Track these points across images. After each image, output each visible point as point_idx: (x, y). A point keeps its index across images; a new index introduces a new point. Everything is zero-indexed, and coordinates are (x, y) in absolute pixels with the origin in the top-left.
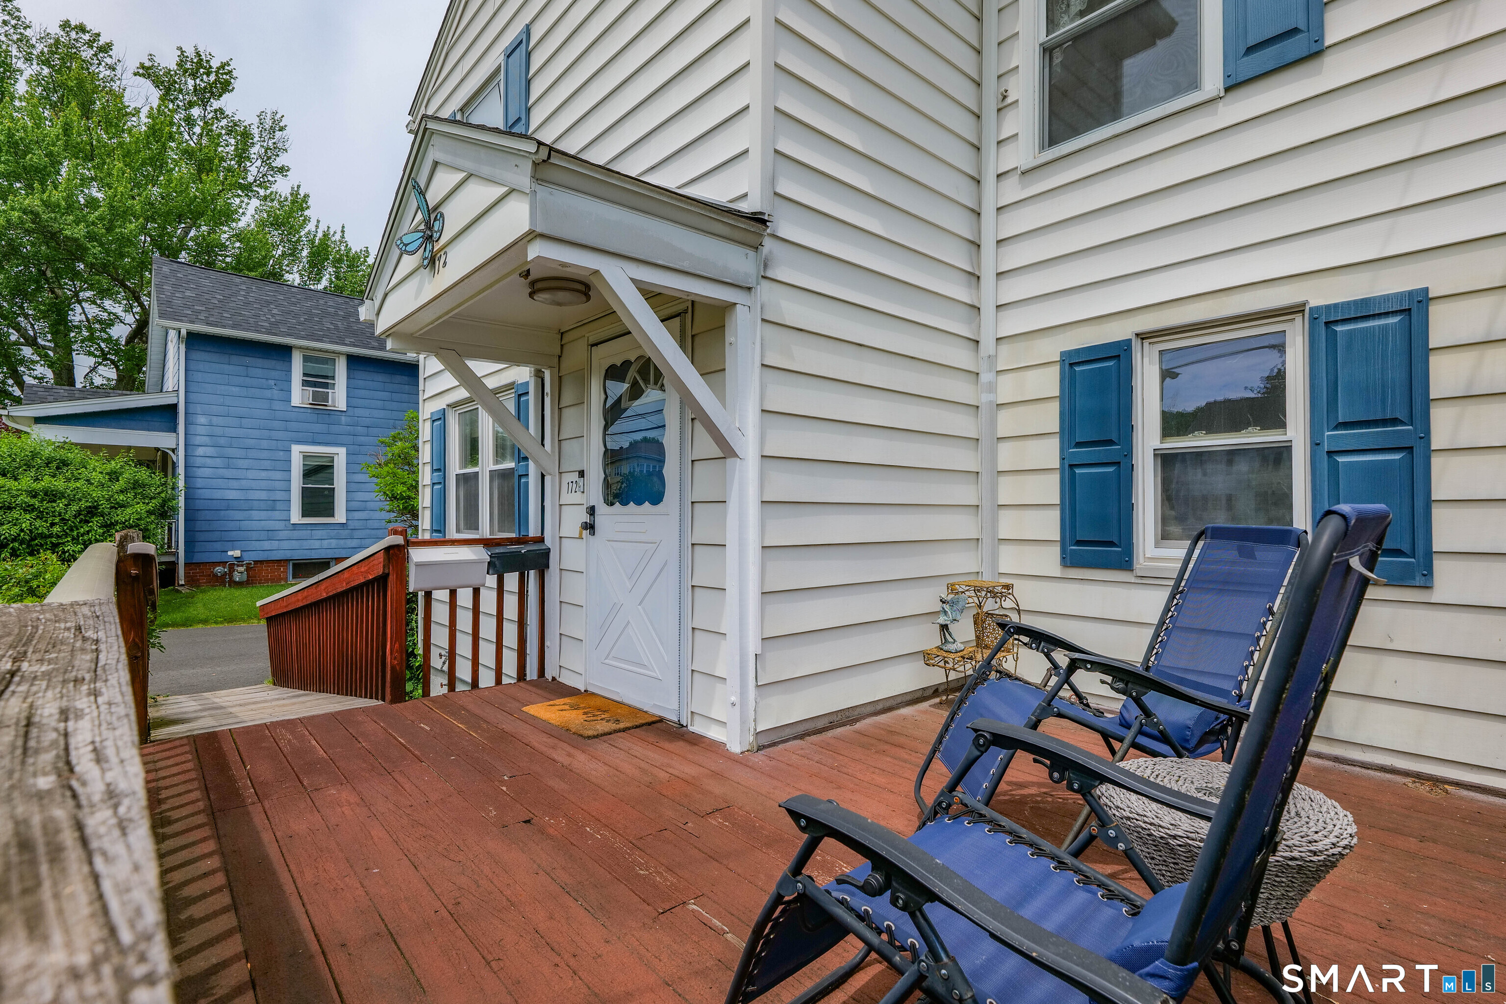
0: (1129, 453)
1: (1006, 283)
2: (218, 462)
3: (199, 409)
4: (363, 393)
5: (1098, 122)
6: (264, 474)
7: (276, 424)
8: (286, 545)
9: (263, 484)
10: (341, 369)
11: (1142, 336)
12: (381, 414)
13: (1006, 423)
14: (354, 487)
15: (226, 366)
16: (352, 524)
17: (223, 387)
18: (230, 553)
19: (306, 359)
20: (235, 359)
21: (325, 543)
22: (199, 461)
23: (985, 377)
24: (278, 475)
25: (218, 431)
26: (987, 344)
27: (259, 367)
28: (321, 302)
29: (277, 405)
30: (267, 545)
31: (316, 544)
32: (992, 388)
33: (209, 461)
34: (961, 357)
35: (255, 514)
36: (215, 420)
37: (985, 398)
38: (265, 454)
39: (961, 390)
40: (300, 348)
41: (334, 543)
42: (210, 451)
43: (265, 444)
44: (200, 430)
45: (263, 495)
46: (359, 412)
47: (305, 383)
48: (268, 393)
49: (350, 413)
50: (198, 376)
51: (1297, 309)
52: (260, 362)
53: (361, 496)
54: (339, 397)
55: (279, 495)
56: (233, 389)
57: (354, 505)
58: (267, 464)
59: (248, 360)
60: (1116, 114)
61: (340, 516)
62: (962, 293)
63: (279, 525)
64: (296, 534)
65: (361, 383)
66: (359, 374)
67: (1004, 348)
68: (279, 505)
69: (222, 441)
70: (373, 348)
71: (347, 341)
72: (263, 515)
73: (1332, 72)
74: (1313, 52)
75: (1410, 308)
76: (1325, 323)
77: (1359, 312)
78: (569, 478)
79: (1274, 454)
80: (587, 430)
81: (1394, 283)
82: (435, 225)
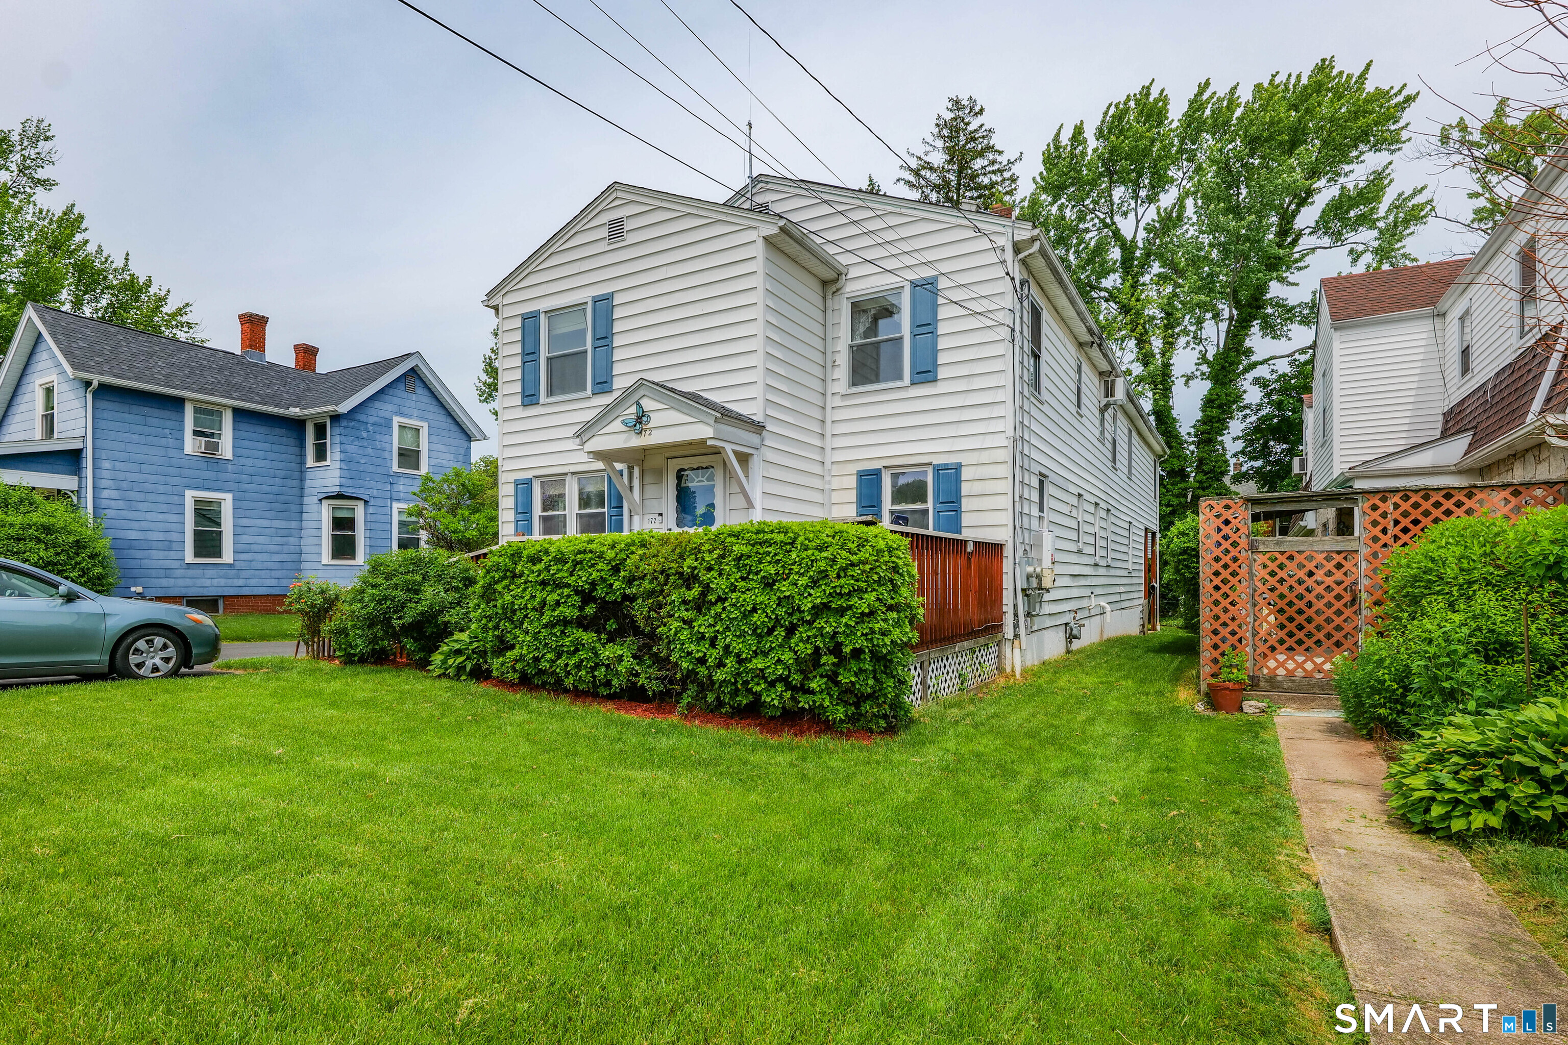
0: (880, 511)
1: (835, 439)
2: (121, 504)
3: (103, 454)
4: (246, 443)
5: (871, 382)
6: (161, 517)
7: (172, 471)
8: (181, 582)
9: (161, 526)
10: (228, 419)
11: (885, 467)
12: (262, 463)
13: (835, 498)
14: (240, 530)
15: (127, 416)
16: (238, 565)
17: (125, 435)
18: (133, 589)
19: (197, 410)
20: (135, 408)
21: (215, 582)
22: (104, 503)
23: (827, 478)
24: (173, 518)
25: (121, 476)
26: (828, 464)
27: (156, 417)
28: (192, 354)
29: (172, 453)
30: (164, 582)
31: (208, 583)
32: (830, 482)
33: (113, 504)
34: (817, 469)
35: (155, 554)
36: (119, 465)
37: (827, 487)
38: (162, 498)
39: (817, 483)
40: (192, 400)
41: (222, 582)
42: (114, 494)
43: (161, 489)
44: (105, 474)
45: (161, 536)
46: (243, 461)
47: (196, 433)
48: (163, 441)
49: (236, 462)
50: (102, 424)
51: (930, 464)
52: (156, 412)
53: (245, 539)
54: (226, 447)
55: (175, 537)
56: (134, 436)
57: (241, 547)
58: (164, 507)
59: (146, 410)
60: (877, 380)
61: (228, 557)
62: (817, 442)
63: (176, 564)
64: (191, 573)
65: (245, 434)
66: (244, 426)
67: (835, 466)
68: (175, 546)
69: (124, 485)
70: (257, 403)
71: (235, 395)
72: (161, 554)
73: (940, 388)
74: (935, 380)
75: (958, 467)
76: (938, 469)
77: (946, 467)
78: (650, 517)
79: (926, 512)
80: (664, 496)
81: (952, 459)
82: (644, 419)
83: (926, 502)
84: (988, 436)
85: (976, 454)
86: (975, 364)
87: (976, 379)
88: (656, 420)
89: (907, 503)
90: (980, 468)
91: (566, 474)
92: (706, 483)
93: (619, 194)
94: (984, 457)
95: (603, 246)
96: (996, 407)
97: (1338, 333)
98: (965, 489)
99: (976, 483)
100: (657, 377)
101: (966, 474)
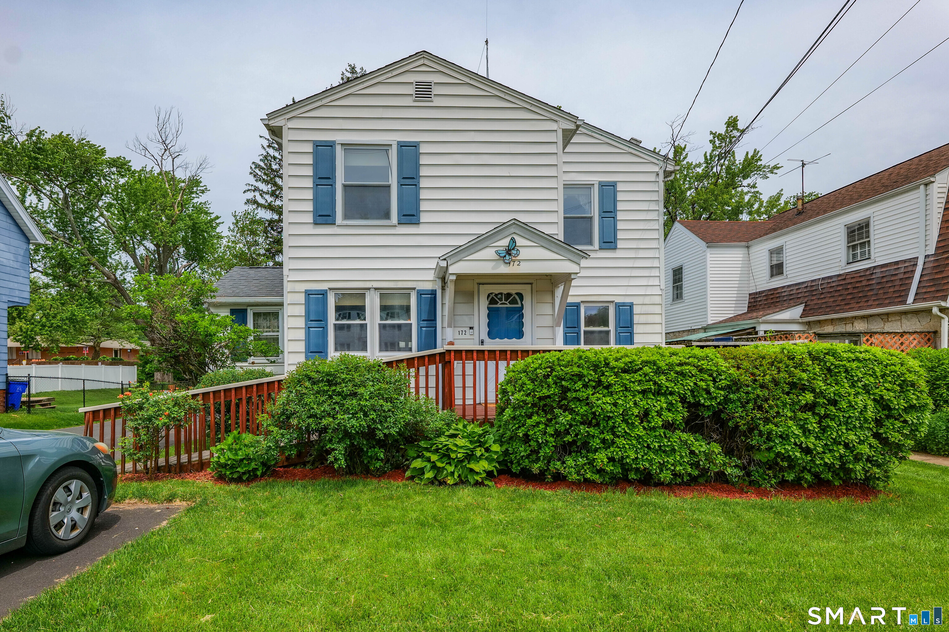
11: (582, 302)
51: (612, 302)
73: (618, 254)
74: (615, 248)
75: (631, 306)
76: (618, 306)
77: (624, 305)
78: (460, 329)
79: (608, 332)
80: (476, 313)
81: (628, 300)
82: (514, 252)
83: (608, 326)
84: (649, 288)
85: (641, 298)
86: (640, 242)
87: (641, 251)
88: (524, 254)
89: (594, 326)
90: (644, 306)
91: (369, 289)
92: (509, 305)
93: (427, 62)
94: (647, 300)
95: (409, 102)
96: (653, 270)
97: (709, 250)
98: (636, 319)
99: (642, 316)
100: (523, 218)
101: (636, 310)
